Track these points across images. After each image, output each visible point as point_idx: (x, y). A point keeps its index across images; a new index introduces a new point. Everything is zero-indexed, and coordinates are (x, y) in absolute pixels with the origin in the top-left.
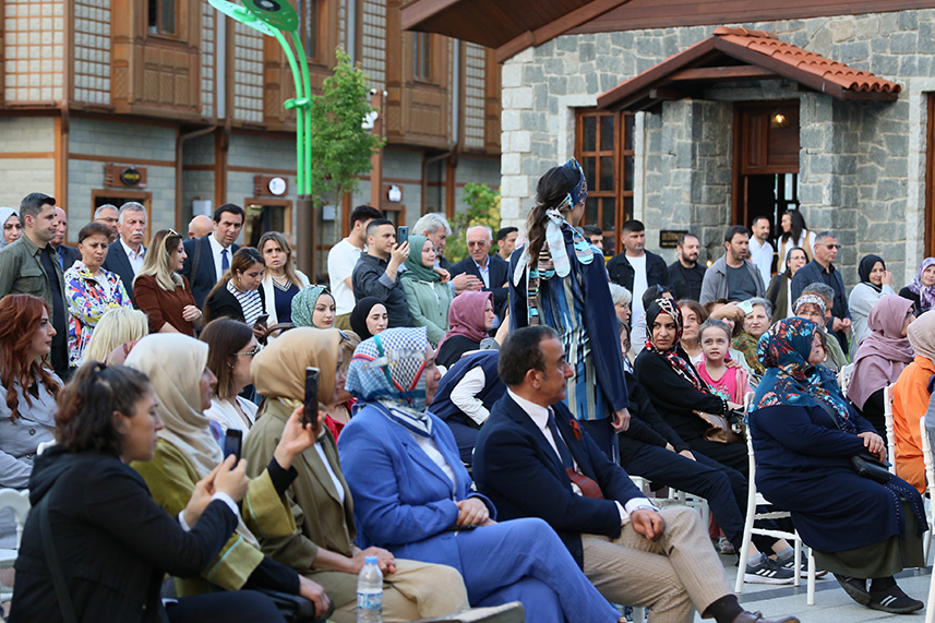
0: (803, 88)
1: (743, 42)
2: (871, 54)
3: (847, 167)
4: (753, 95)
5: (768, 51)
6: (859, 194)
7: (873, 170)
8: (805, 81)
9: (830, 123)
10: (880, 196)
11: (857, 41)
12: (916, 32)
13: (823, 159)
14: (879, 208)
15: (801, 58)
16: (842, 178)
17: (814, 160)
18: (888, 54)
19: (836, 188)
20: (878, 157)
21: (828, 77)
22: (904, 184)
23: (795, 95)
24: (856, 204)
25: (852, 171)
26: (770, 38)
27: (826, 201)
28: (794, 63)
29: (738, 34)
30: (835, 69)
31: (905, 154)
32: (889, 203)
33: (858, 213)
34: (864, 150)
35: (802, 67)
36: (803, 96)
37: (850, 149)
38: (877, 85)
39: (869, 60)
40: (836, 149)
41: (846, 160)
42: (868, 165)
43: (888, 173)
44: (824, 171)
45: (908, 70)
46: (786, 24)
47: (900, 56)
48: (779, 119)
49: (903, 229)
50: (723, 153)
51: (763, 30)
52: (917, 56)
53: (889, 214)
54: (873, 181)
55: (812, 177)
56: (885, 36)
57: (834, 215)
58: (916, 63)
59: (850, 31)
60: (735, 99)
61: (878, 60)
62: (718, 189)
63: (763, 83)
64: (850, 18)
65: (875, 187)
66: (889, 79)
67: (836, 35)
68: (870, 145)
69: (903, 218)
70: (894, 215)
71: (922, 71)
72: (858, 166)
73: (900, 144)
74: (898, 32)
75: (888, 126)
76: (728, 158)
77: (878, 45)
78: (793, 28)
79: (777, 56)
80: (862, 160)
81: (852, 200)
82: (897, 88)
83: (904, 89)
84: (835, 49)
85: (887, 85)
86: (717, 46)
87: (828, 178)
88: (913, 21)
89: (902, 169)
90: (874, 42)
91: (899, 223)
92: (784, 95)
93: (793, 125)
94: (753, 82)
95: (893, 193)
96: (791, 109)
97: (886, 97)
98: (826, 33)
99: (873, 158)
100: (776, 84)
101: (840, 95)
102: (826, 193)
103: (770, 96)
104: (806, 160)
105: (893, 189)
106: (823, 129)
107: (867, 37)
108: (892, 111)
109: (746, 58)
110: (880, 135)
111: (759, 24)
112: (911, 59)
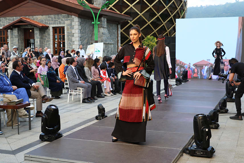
0: (35, 26)
1: (25, 19)
2: (44, 21)
4: (27, 27)
5: (29, 21)
7: (45, 38)
8: (35, 25)
9: (39, 31)
10: (46, 42)
12: (51, 18)
14: (46, 44)
15: (34, 22)
16: (41, 40)
17: (37, 37)
18: (47, 21)
19: (40, 41)
20: (46, 36)
21: (38, 25)
22: (50, 40)
23: (33, 27)
24: (43, 43)
25: (42, 39)
26: (29, 19)
27: (39, 43)
29: (24, 18)
30: (39, 23)
31: (50, 36)
32: (48, 43)
33: (43, 45)
34: (44, 35)
35: (34, 23)
36: (35, 28)
37: (42, 35)
38: (45, 26)
39: (44, 22)
40: (40, 35)
41: (41, 37)
43: (47, 39)
44: (38, 38)
45: (50, 24)
46: (31, 17)
48: (31, 31)
49: (50, 47)
50: (22, 36)
52: (51, 22)
53: (48, 45)
54: (45, 40)
55: (37, 39)
56: (46, 19)
57: (40, 45)
58: (51, 23)
59: (41, 18)
60: (24, 28)
61: (45, 22)
62: (22, 41)
63: (28, 25)
64: (41, 16)
65: (46, 41)
66: (47, 25)
67: (39, 18)
69: (50, 45)
70: (49, 45)
71: (52, 24)
72: (43, 38)
73: (49, 35)
74: (48, 18)
76: (23, 37)
77: (45, 20)
78: (32, 17)
79: (30, 21)
80: (44, 37)
82: (48, 26)
83: (49, 26)
84: (39, 20)
86: (21, 20)
87: (39, 40)
88: (50, 17)
89: (49, 38)
91: (49, 46)
92: (31, 27)
93: (33, 32)
94: (27, 25)
95: (48, 42)
96: (33, 30)
97: (47, 28)
98: (37, 18)
99: (45, 37)
100: (30, 26)
101: (40, 27)
103: (29, 27)
104: (35, 37)
107: (43, 19)
108: (48, 30)
109: (26, 22)
110: (46, 33)
111: (27, 17)
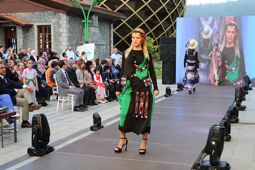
0: (17, 24)
1: (6, 16)
2: (28, 19)
3: (25, 38)
4: (8, 25)
5: (11, 18)
6: (27, 42)
7: (29, 38)
9: (22, 30)
10: (31, 42)
11: (25, 17)
12: (35, 16)
13: (21, 36)
14: (30, 44)
15: (17, 19)
16: (24, 39)
17: (19, 36)
18: (31, 19)
19: (23, 41)
20: (30, 36)
21: (21, 23)
22: (34, 40)
23: (15, 25)
24: (26, 44)
25: (26, 38)
26: (10, 16)
27: (22, 43)
28: (15, 20)
29: (5, 15)
30: (22, 21)
31: (34, 35)
32: (32, 44)
33: (27, 45)
34: (27, 35)
35: (17, 21)
36: (17, 26)
37: (25, 35)
38: (29, 24)
39: (28, 20)
40: (23, 35)
41: (25, 36)
42: (28, 37)
43: (32, 39)
44: (21, 38)
45: (34, 22)
46: (13, 14)
47: (33, 20)
48: (13, 29)
49: (34, 48)
50: (3, 35)
51: (9, 15)
52: (36, 20)
53: (32, 45)
54: (29, 40)
55: (19, 39)
56: (30, 16)
57: (23, 45)
58: (35, 21)
59: (24, 15)
60: (5, 26)
61: (29, 20)
62: (3, 41)
63: (10, 23)
64: (24, 13)
65: (30, 41)
66: (31, 23)
67: (22, 16)
68: (28, 34)
69: (34, 46)
70: (33, 46)
71: (36, 22)
72: (27, 37)
73: (33, 34)
74: (32, 16)
75: (31, 31)
76: (4, 36)
77: (29, 18)
78: (14, 14)
79: (12, 19)
80: (27, 36)
81: (26, 43)
82: (33, 25)
83: (34, 25)
84: (22, 18)
85: (31, 24)
86: (2, 17)
87: (22, 39)
88: (35, 14)
89: (34, 38)
90: (28, 17)
91: (34, 47)
92: (13, 26)
93: (15, 30)
94: (8, 23)
95: (33, 42)
96: (15, 28)
97: (31, 26)
98: (20, 15)
99: (29, 36)
100: (12, 24)
101: (23, 26)
102: (22, 42)
103: (11, 26)
104: (18, 36)
105: (32, 41)
106: (21, 31)
107: (27, 16)
108: (32, 29)
109: (7, 19)
110: (30, 32)
111: (8, 14)
112: (35, 20)
